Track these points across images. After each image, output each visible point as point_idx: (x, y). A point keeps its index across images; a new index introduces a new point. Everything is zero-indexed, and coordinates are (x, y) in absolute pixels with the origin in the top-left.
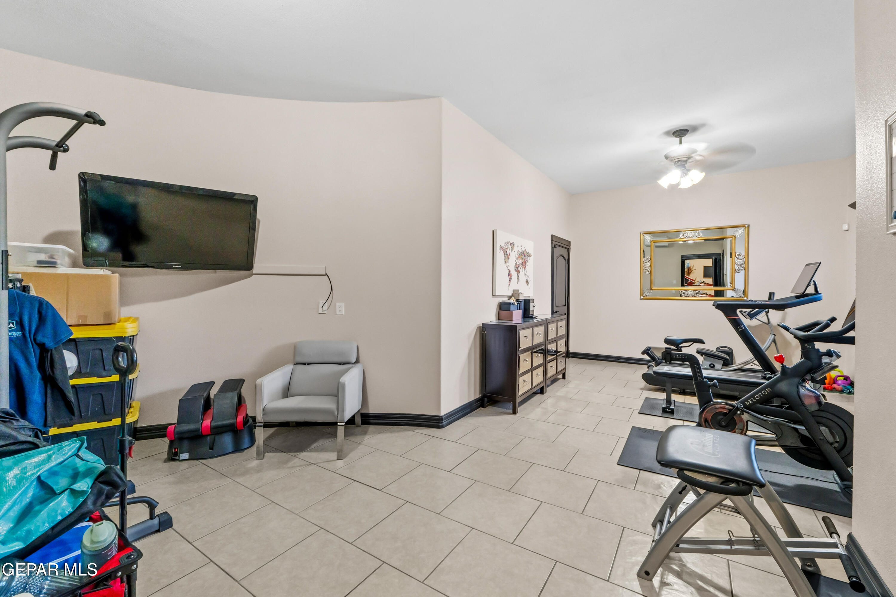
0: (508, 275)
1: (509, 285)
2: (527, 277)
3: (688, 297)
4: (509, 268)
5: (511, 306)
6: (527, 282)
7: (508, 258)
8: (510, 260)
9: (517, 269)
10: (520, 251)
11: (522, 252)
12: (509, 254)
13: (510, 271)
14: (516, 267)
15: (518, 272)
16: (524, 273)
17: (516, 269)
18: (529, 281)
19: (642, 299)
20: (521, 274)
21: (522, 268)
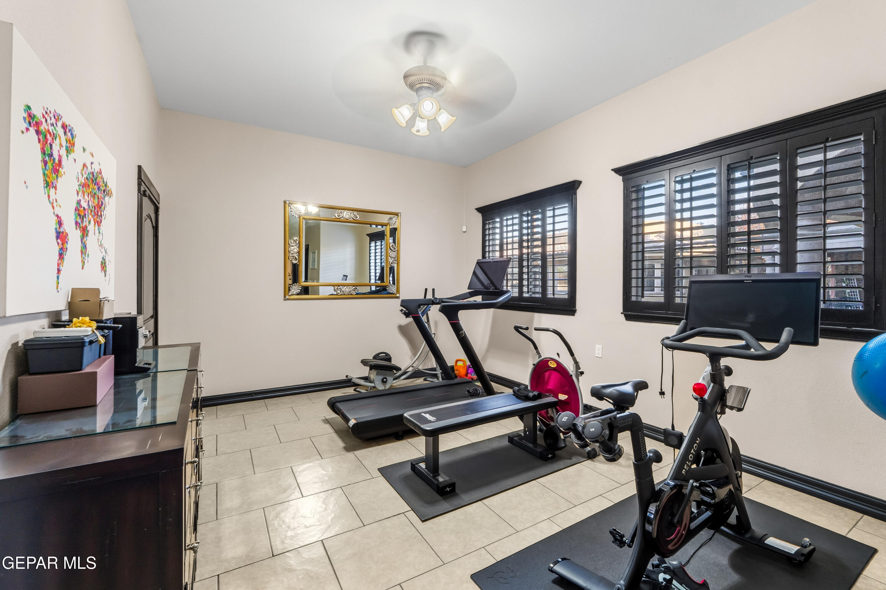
0: (54, 235)
1: (59, 271)
2: (104, 253)
3: (344, 294)
4: (58, 211)
5: (87, 349)
6: (103, 265)
7: (56, 171)
8: (61, 183)
9: (82, 222)
10: (89, 170)
11: (93, 173)
12: (60, 161)
13: (60, 223)
14: (79, 215)
15: (84, 232)
16: (98, 239)
17: (79, 221)
18: (107, 264)
19: (288, 299)
20: (91, 240)
21: (92, 222)
